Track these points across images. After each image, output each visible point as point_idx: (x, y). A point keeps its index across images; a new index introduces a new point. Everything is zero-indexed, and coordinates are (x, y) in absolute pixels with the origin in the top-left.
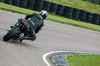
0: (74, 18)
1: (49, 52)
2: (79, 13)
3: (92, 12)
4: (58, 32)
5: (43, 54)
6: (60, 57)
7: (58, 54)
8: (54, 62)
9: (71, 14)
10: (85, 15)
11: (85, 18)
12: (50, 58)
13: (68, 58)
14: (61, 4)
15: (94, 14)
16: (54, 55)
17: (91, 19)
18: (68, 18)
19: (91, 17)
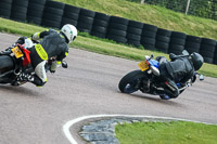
0: (130, 42)
1: (77, 116)
2: (140, 31)
3: (169, 29)
4: (96, 72)
5: (63, 122)
6: (100, 127)
7: (97, 121)
8: (87, 138)
9: (125, 32)
10: (154, 35)
11: (153, 41)
12: (78, 130)
13: (117, 129)
14: (103, 12)
15: (173, 33)
16: (87, 122)
17: (167, 45)
18: (118, 42)
19: (168, 39)
